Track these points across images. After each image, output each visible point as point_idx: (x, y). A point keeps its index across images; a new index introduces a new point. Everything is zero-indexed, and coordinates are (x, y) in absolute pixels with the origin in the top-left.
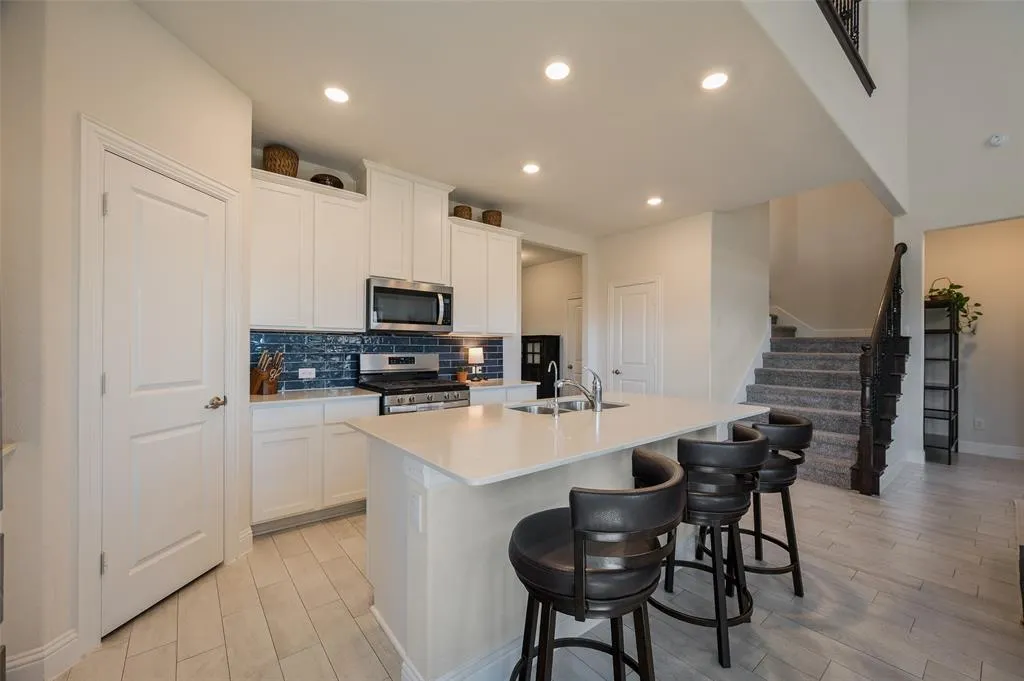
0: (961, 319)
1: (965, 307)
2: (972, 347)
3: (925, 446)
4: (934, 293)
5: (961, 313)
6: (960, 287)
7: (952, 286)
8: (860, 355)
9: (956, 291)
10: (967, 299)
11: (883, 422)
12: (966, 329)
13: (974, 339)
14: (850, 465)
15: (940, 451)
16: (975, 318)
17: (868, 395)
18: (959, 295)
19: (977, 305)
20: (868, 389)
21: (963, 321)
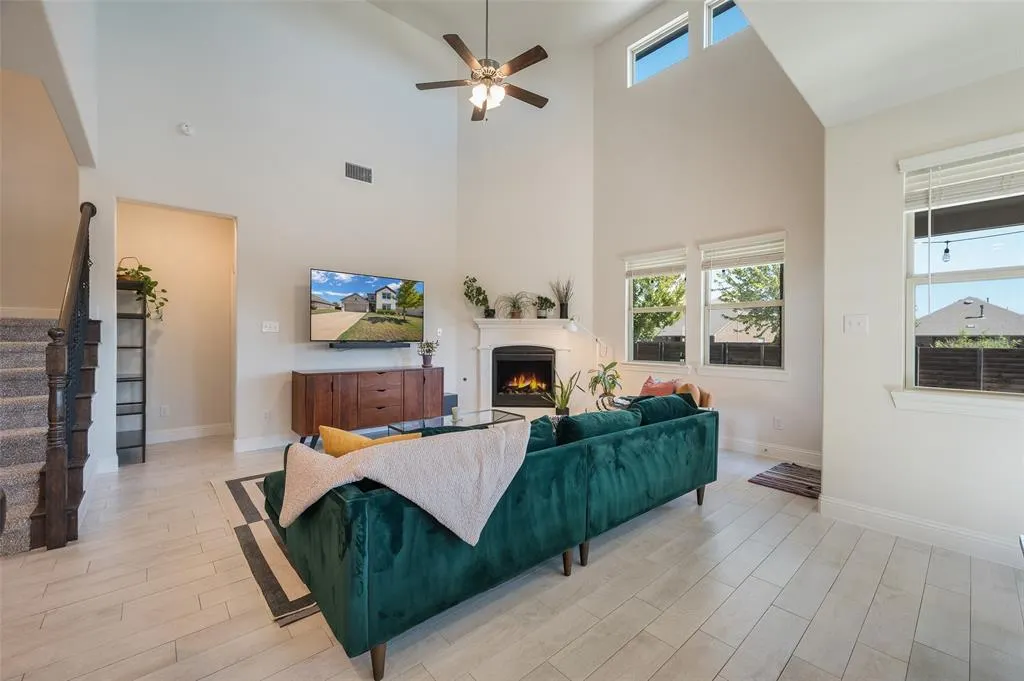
0: (149, 304)
1: (153, 291)
2: (157, 333)
3: (117, 449)
4: (122, 273)
5: (148, 298)
6: (148, 270)
7: (140, 268)
8: (46, 343)
9: (145, 273)
10: (156, 283)
11: (75, 434)
12: (154, 315)
13: (160, 325)
14: (28, 514)
15: (132, 450)
16: (162, 304)
17: (59, 401)
18: (147, 278)
19: (163, 291)
20: (59, 394)
21: (151, 307)
